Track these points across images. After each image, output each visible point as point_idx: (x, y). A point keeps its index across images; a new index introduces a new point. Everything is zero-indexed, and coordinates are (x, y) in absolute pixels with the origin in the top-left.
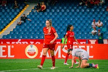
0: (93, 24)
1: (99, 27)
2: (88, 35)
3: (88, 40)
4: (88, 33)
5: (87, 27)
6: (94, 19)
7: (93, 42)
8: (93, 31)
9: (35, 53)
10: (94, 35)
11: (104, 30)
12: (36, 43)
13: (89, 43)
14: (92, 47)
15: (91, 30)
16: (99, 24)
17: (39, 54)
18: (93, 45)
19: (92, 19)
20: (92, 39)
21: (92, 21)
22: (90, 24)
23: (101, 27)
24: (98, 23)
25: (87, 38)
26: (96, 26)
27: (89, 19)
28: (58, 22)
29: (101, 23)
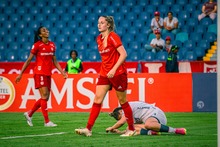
0: (154, 22)
1: (170, 31)
2: (142, 51)
3: (143, 64)
4: (142, 45)
5: (140, 30)
6: (157, 9)
7: (154, 68)
8: (155, 42)
9: (7, 97)
10: (157, 51)
11: (183, 37)
12: (11, 72)
13: (145, 70)
14: (151, 81)
15: (148, 38)
16: (170, 23)
17: (18, 100)
18: (153, 76)
19: (150, 10)
20: (151, 62)
21: (151, 17)
22: (146, 23)
23: (174, 31)
24: (167, 19)
25: (141, 57)
26: (162, 27)
27: (144, 9)
28: (67, 19)
29: (175, 20)
